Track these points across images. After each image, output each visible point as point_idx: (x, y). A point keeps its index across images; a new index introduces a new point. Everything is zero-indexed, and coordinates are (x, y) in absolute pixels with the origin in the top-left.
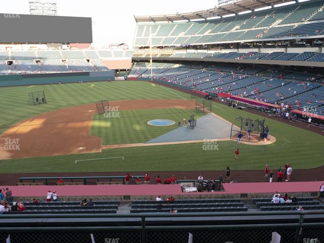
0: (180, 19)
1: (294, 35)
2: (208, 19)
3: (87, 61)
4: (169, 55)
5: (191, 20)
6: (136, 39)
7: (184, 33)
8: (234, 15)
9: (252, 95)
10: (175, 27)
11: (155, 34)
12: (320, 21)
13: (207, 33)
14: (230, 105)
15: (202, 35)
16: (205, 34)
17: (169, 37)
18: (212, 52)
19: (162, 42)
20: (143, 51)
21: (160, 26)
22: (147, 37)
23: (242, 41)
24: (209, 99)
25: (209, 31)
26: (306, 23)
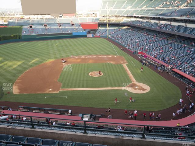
1: (190, 16)
3: (72, 25)
6: (102, 11)
7: (130, 7)
10: (126, 2)
11: (113, 7)
13: (143, 8)
15: (140, 9)
16: (142, 9)
17: (121, 9)
18: (145, 21)
19: (116, 13)
21: (116, 2)
22: (108, 10)
25: (145, 6)
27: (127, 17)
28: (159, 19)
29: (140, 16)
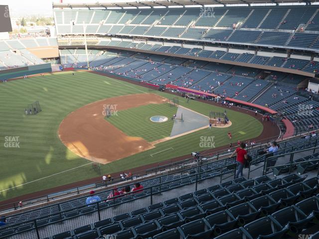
0: (98, 7)
1: (210, 38)
2: (124, 8)
3: (14, 53)
4: (95, 43)
5: (108, 8)
7: (105, 21)
8: (150, 8)
9: (191, 85)
10: (94, 14)
11: (76, 21)
13: (128, 24)
14: (183, 96)
15: (124, 25)
16: (126, 24)
17: (90, 24)
18: (139, 42)
19: (85, 30)
20: (68, 39)
21: (78, 12)
22: (68, 25)
23: (169, 38)
24: (163, 91)
25: (130, 21)
26: (215, 28)
27: (106, 36)
28: (162, 40)
29: (130, 35)
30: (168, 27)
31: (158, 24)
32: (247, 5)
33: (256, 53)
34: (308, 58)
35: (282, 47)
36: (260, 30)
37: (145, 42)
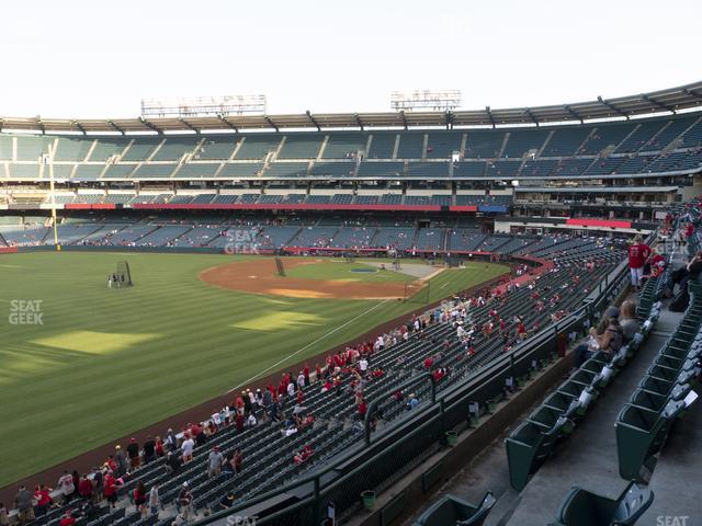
0: (29, 128)
1: (324, 175)
2: (88, 133)
5: (47, 132)
7: (50, 156)
8: (156, 133)
12: (341, 161)
15: (105, 164)
16: (112, 162)
17: (16, 162)
19: (7, 172)
23: (237, 179)
25: (118, 156)
26: (319, 160)
30: (223, 163)
31: (193, 159)
32: (359, 129)
33: (404, 192)
34: (483, 193)
35: (447, 179)
36: (400, 160)
37: (172, 192)
